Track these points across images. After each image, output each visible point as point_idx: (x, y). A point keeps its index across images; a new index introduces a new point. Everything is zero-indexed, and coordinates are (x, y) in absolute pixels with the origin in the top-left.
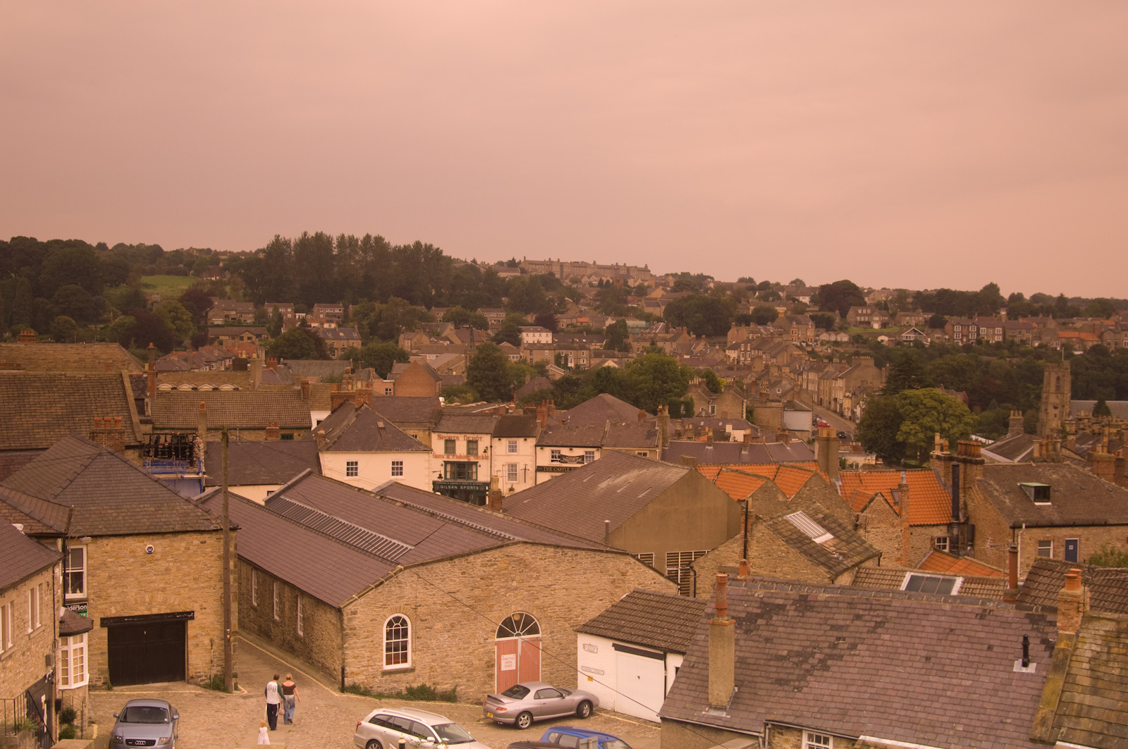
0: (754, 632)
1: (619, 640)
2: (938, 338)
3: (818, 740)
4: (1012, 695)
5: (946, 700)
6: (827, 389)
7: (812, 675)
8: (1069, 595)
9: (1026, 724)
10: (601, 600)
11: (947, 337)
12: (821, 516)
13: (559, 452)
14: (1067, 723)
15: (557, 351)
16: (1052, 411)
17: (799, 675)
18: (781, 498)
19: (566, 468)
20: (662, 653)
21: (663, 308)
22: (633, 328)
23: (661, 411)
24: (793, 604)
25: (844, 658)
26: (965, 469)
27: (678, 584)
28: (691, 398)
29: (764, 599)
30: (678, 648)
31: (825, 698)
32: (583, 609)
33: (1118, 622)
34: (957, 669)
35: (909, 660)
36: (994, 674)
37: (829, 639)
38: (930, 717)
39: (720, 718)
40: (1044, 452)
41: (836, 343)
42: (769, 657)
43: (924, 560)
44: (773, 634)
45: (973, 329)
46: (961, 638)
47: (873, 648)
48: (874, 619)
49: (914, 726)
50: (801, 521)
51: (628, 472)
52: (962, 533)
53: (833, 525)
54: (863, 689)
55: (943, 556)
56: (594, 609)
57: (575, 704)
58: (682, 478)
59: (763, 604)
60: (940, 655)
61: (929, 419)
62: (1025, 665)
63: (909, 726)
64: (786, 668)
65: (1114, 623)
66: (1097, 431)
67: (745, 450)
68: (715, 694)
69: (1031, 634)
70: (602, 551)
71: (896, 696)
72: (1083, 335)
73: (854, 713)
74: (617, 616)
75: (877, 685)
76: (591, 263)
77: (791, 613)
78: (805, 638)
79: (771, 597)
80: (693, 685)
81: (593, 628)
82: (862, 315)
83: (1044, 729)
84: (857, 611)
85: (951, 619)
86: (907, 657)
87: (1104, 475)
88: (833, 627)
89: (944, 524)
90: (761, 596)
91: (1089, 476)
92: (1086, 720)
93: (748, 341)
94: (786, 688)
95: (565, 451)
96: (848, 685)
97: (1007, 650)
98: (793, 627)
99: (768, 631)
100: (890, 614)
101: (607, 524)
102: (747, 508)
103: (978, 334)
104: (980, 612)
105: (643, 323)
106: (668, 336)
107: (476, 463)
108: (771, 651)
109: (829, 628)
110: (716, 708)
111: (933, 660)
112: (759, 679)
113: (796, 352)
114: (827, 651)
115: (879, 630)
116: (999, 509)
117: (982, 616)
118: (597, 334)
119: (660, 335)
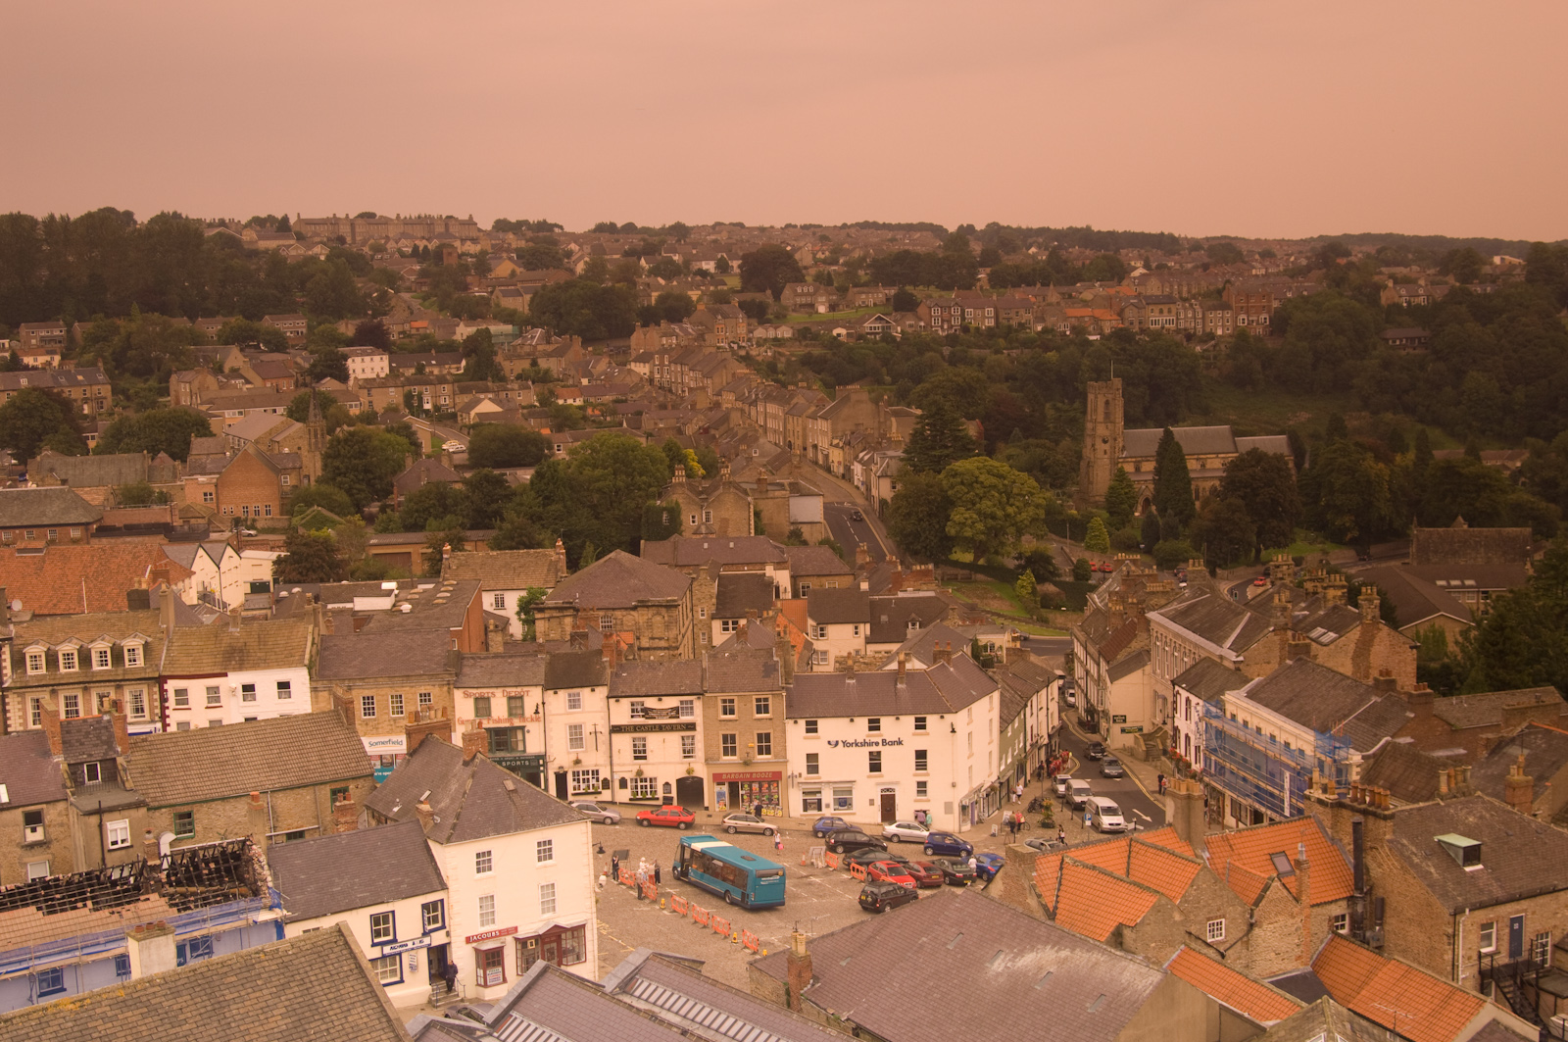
2: (911, 326)
6: (799, 429)
11: (922, 324)
13: (643, 704)
15: (407, 388)
16: (1101, 446)
19: (655, 725)
21: (528, 297)
22: (496, 336)
26: (1366, 822)
28: (677, 503)
41: (777, 342)
43: (1320, 948)
45: (956, 312)
51: (1033, 947)
52: (1367, 909)
55: (1347, 944)
58: (1157, 987)
67: (901, 683)
72: (1098, 313)
76: (394, 217)
82: (802, 294)
89: (1340, 899)
93: (664, 351)
95: (651, 703)
103: (963, 319)
105: (509, 328)
106: (552, 349)
107: (522, 728)
113: (742, 370)
116: (1428, 886)
118: (450, 350)
119: (540, 348)
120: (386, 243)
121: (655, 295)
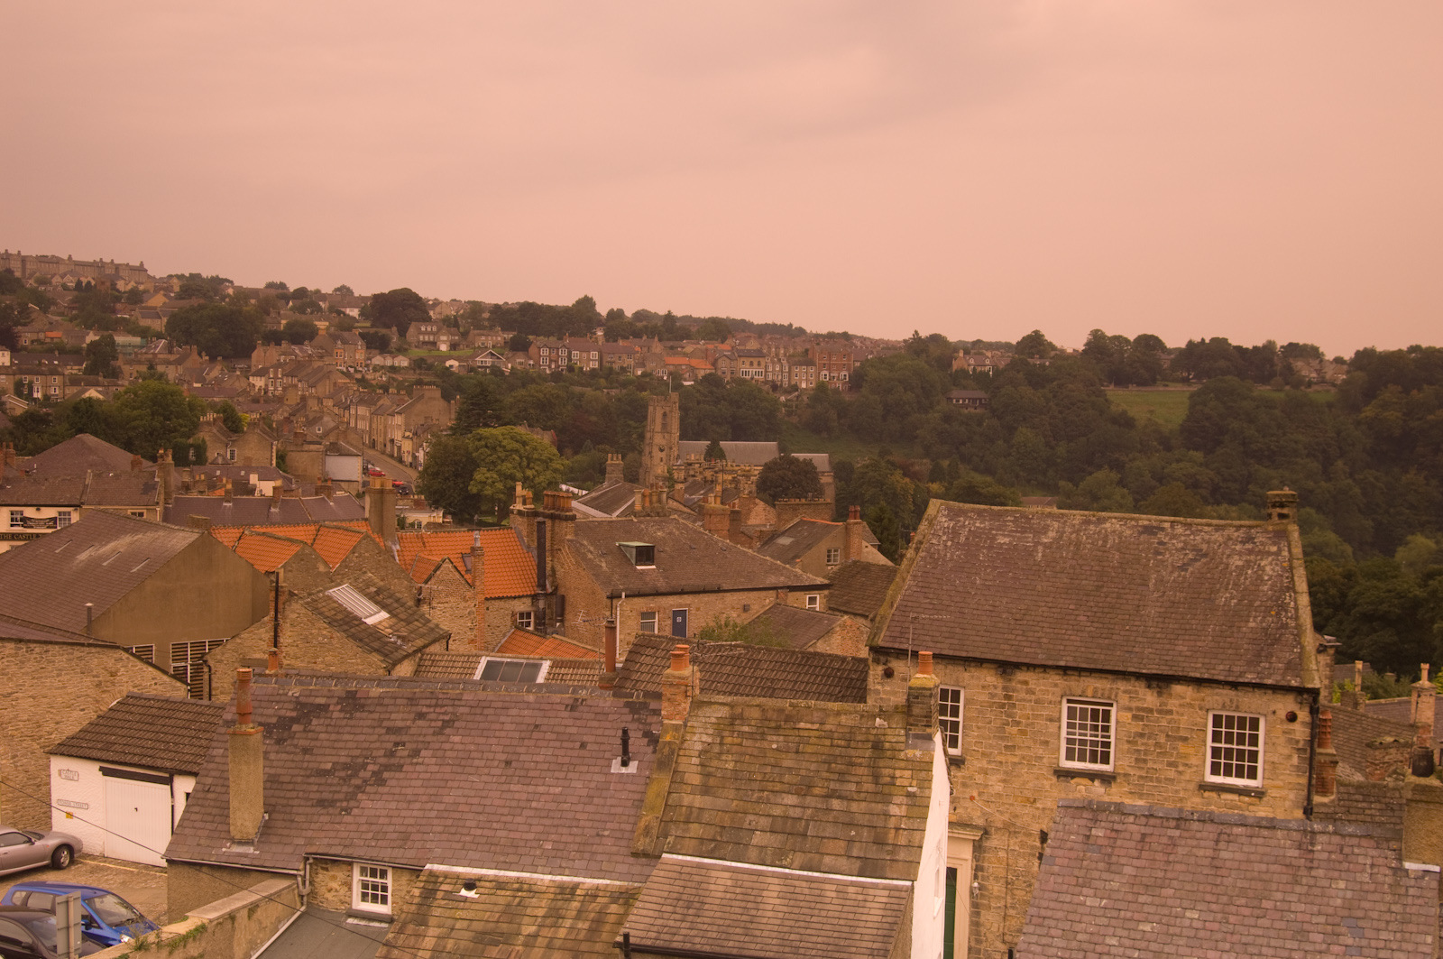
0: (289, 742)
1: (108, 761)
2: (521, 364)
3: (373, 874)
4: (609, 802)
5: (531, 813)
6: (381, 427)
7: (363, 792)
8: (675, 677)
9: (627, 835)
10: (83, 710)
11: (532, 362)
12: (373, 589)
13: (22, 513)
14: (675, 831)
15: (18, 377)
16: (657, 455)
17: (347, 793)
18: (322, 568)
19: (32, 534)
20: (167, 775)
21: (165, 320)
22: (123, 346)
23: (162, 456)
24: (338, 703)
25: (404, 769)
26: (553, 526)
27: (188, 684)
28: (203, 441)
29: (301, 699)
30: (189, 768)
31: (381, 820)
32: (57, 723)
33: (731, 706)
34: (543, 774)
35: (486, 767)
36: (588, 777)
37: (385, 745)
38: (512, 835)
39: (246, 856)
40: (647, 504)
41: (393, 369)
42: (308, 772)
43: (503, 641)
44: (313, 743)
45: (563, 353)
46: (548, 736)
47: (440, 753)
48: (441, 717)
49: (493, 848)
50: (347, 596)
51: (117, 538)
52: (549, 606)
53: (389, 601)
54: (429, 806)
55: (527, 635)
56: (73, 723)
57: (49, 851)
58: (191, 545)
59: (299, 705)
60: (522, 758)
61: (509, 465)
62: (625, 764)
63: (486, 847)
64: (331, 785)
65: (727, 708)
66: (709, 478)
67: (275, 507)
68: (239, 824)
69: (631, 726)
70: (83, 645)
71: (470, 812)
72: (694, 362)
73: (419, 836)
74: (105, 730)
75: (446, 799)
76: (66, 258)
77: (336, 715)
78: (354, 745)
79: (310, 696)
80: (210, 814)
81: (72, 748)
82: (426, 333)
83: (648, 840)
84: (419, 709)
85: (537, 713)
86: (482, 763)
87: (717, 531)
88: (390, 730)
89: (527, 596)
90: (297, 695)
91: (700, 532)
92: (696, 825)
93: (278, 365)
94: (331, 810)
95: (30, 512)
96: (409, 802)
97: (603, 747)
98: (338, 733)
99: (306, 739)
100: (462, 710)
101: (89, 608)
102: (277, 582)
103: (570, 360)
104: (571, 702)
105: (137, 340)
106: (172, 358)
108: (311, 765)
109: (384, 731)
110: (240, 843)
111: (514, 764)
112: (296, 802)
113: (342, 380)
114: (382, 760)
115: (447, 731)
116: (594, 575)
117: (573, 708)
118: (74, 354)
119: (161, 356)
120: (53, 277)
121: (284, 322)
